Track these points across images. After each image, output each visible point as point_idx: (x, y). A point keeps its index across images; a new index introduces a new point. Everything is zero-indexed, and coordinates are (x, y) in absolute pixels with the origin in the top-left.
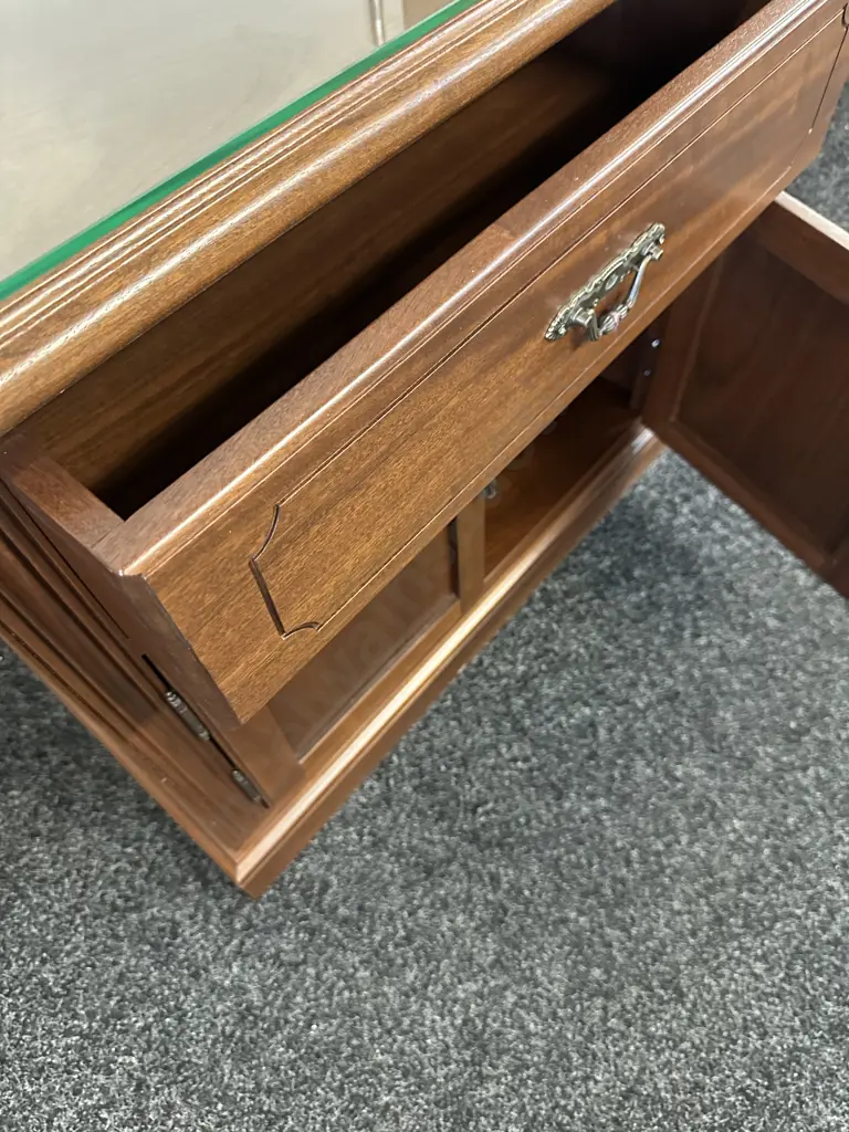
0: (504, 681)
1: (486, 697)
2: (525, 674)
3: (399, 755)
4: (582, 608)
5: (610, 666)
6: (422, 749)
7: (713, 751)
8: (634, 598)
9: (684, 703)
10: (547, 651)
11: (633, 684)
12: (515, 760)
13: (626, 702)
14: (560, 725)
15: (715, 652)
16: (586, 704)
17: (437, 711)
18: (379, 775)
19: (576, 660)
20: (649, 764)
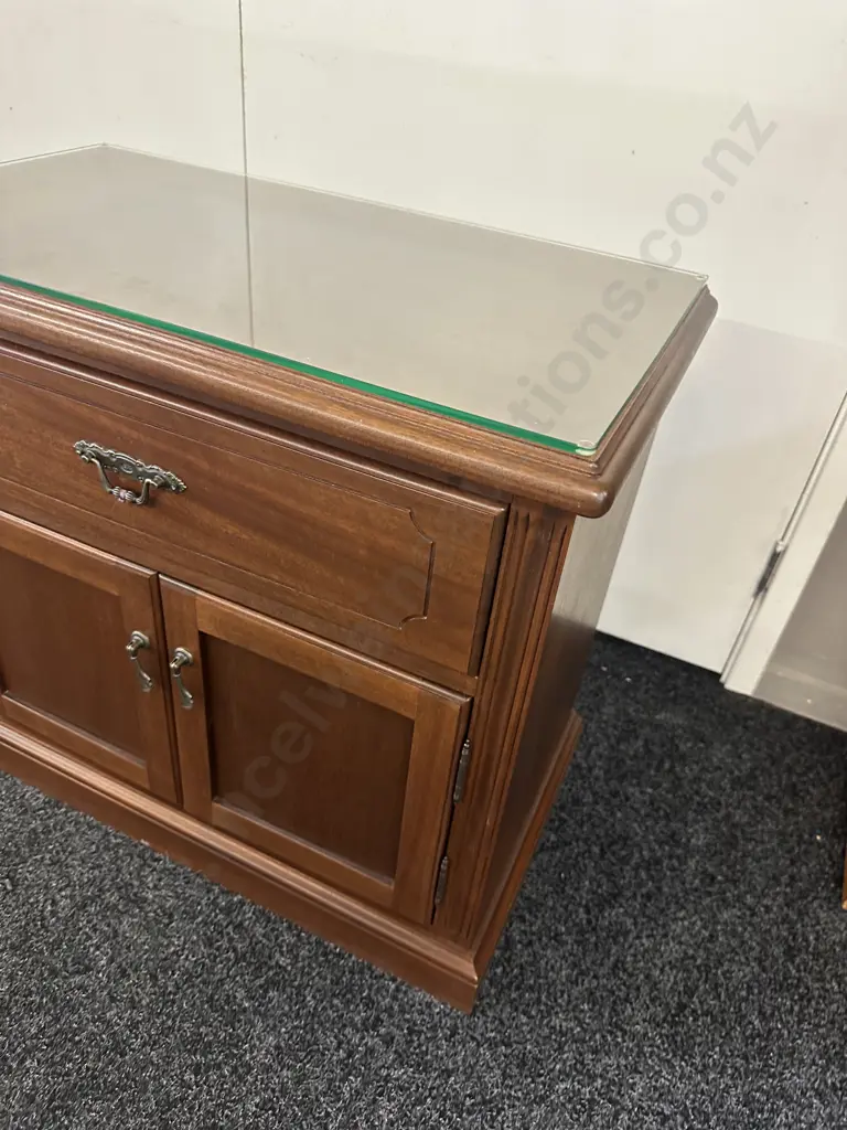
0: (136, 883)
1: (119, 870)
2: (145, 900)
3: (66, 812)
4: (224, 943)
5: (154, 977)
6: (70, 828)
7: (51, 1100)
8: (240, 994)
9: (112, 1062)
10: (171, 916)
11: (133, 1005)
12: (54, 903)
13: (113, 999)
14: (89, 938)
15: (175, 1093)
16: (111, 960)
17: (107, 834)
18: (49, 802)
19: (161, 945)
20: (41, 1030)
